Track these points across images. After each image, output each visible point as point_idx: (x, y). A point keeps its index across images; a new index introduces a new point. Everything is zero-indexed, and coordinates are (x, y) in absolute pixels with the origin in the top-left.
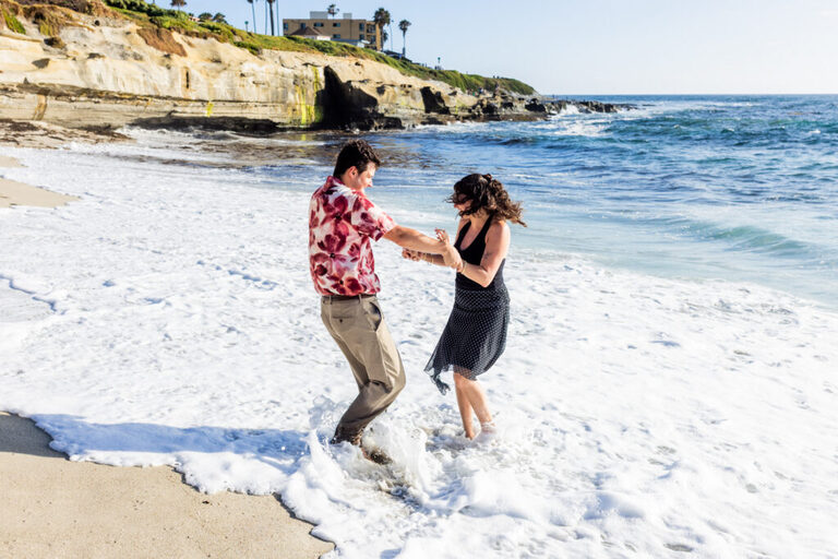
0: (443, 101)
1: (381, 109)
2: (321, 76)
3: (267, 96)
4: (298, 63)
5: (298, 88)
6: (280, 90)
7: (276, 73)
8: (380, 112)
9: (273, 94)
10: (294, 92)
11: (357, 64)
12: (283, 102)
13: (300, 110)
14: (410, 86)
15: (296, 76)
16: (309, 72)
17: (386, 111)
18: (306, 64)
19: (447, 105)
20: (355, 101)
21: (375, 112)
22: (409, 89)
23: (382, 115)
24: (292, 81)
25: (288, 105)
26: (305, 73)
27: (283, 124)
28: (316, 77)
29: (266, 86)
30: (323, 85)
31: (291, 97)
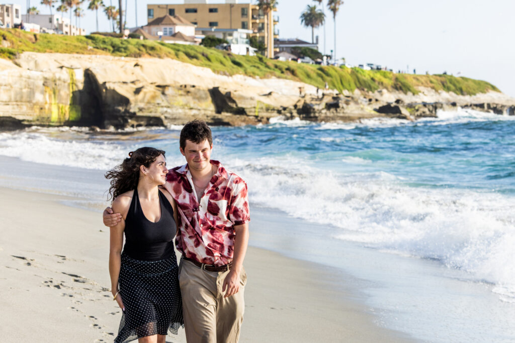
0: (234, 102)
1: (133, 109)
2: (80, 77)
3: (10, 97)
4: (54, 66)
5: (48, 90)
6: (25, 90)
7: (21, 76)
8: (132, 111)
9: (16, 94)
10: (43, 92)
11: (136, 65)
12: (29, 102)
13: (50, 109)
14: (194, 86)
15: (46, 79)
16: (64, 75)
17: (141, 110)
18: (62, 67)
19: (240, 105)
20: (109, 100)
21: (127, 111)
22: (192, 89)
23: (135, 113)
24: (41, 83)
25: (35, 104)
26: (57, 76)
27: (28, 121)
28: (72, 79)
29: (8, 87)
30: (81, 86)
31: (39, 97)
